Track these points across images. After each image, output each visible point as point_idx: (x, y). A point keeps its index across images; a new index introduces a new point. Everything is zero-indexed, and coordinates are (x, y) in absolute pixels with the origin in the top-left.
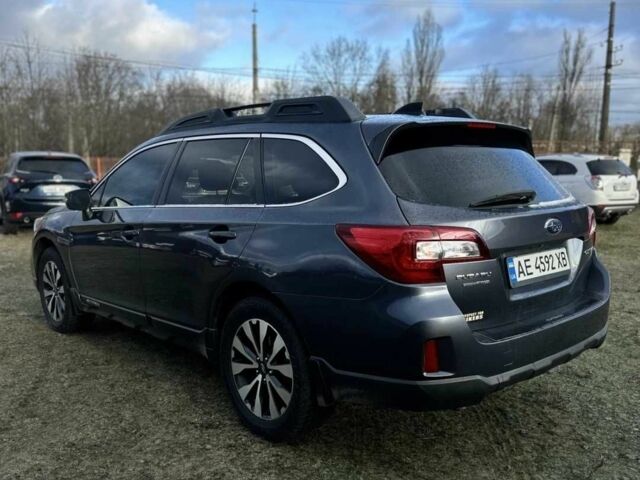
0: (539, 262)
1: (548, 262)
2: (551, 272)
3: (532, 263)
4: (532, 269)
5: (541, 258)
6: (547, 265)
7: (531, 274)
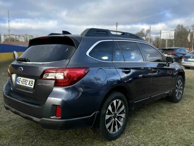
0: (23, 81)
1: (25, 82)
2: (25, 85)
3: (21, 80)
4: (20, 82)
5: (24, 79)
6: (24, 82)
7: (20, 83)
